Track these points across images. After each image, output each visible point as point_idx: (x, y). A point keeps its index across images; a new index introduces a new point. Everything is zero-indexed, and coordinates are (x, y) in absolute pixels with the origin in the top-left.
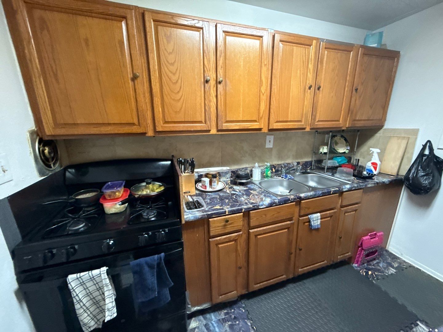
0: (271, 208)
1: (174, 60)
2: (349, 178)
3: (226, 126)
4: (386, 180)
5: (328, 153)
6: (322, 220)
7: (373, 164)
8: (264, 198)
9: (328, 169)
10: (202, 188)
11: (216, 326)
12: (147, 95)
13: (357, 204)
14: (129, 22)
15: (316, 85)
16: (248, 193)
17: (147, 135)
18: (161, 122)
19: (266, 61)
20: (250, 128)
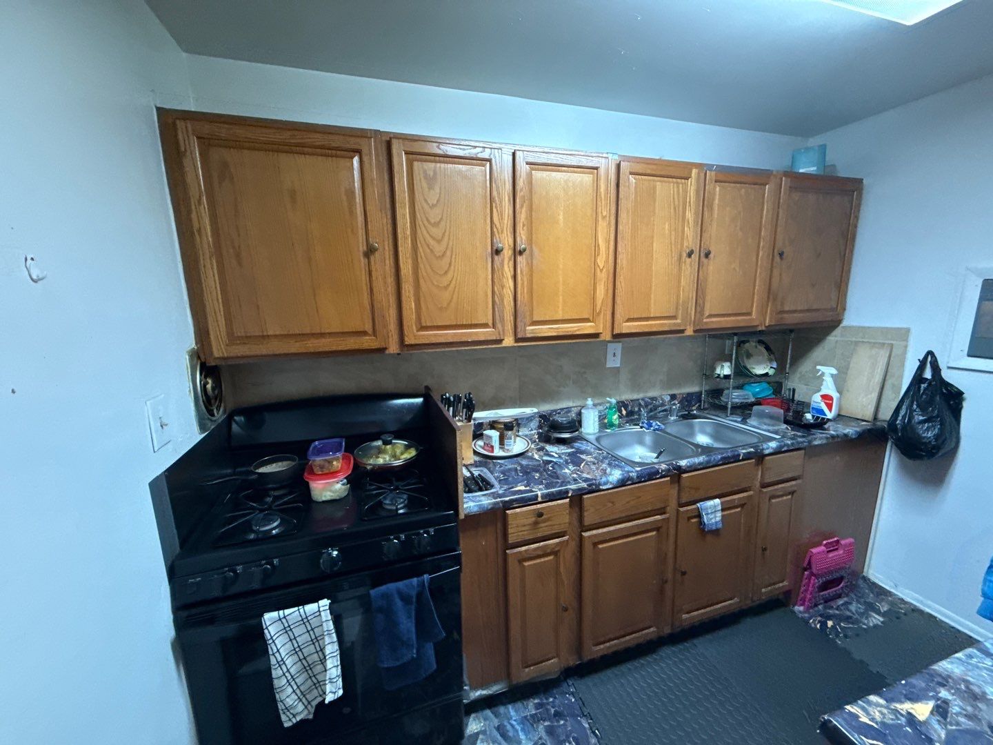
0: (624, 488)
1: (440, 217)
2: (776, 428)
3: (531, 330)
4: (850, 430)
5: (732, 377)
6: (725, 513)
7: (826, 397)
8: (609, 469)
9: (733, 408)
10: (485, 450)
11: (520, 729)
12: (391, 280)
13: (793, 479)
14: (365, 159)
15: (702, 249)
16: (575, 459)
17: (387, 352)
18: (414, 327)
19: (606, 210)
20: (578, 333)
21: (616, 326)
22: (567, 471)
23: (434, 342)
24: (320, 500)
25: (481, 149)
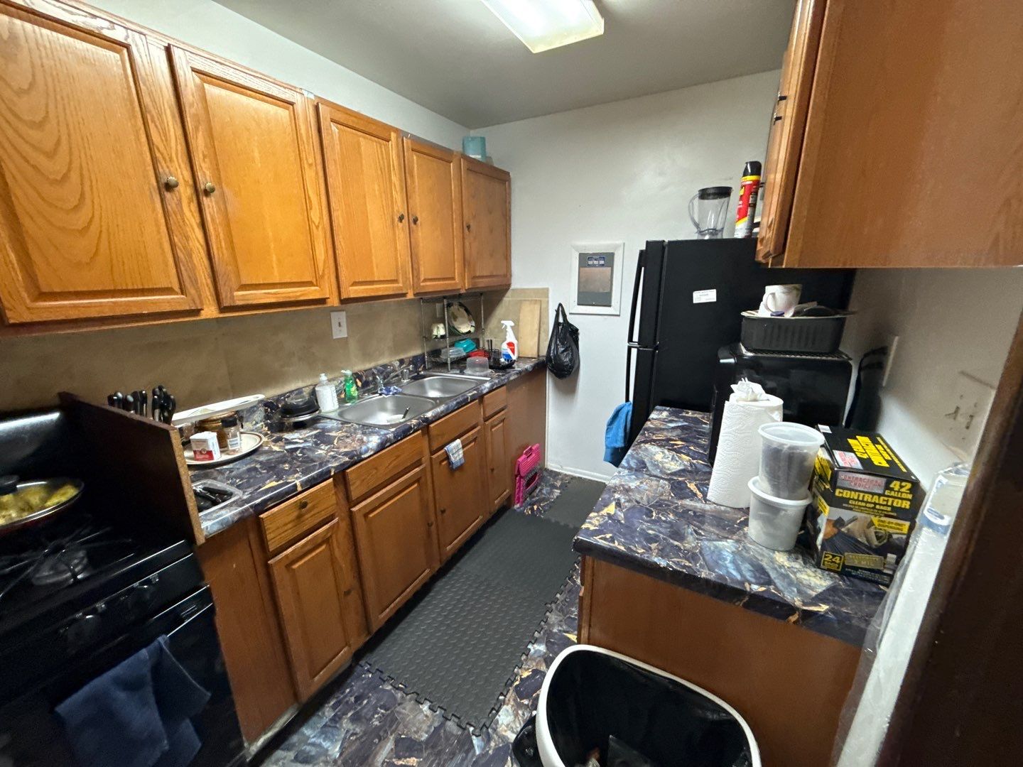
0: (384, 451)
2: (485, 373)
3: (241, 297)
5: (447, 336)
6: (465, 449)
7: (510, 344)
8: (365, 438)
9: (452, 363)
13: (502, 409)
15: (410, 215)
18: (25, 295)
19: (312, 156)
20: (302, 298)
21: (342, 290)
22: (320, 452)
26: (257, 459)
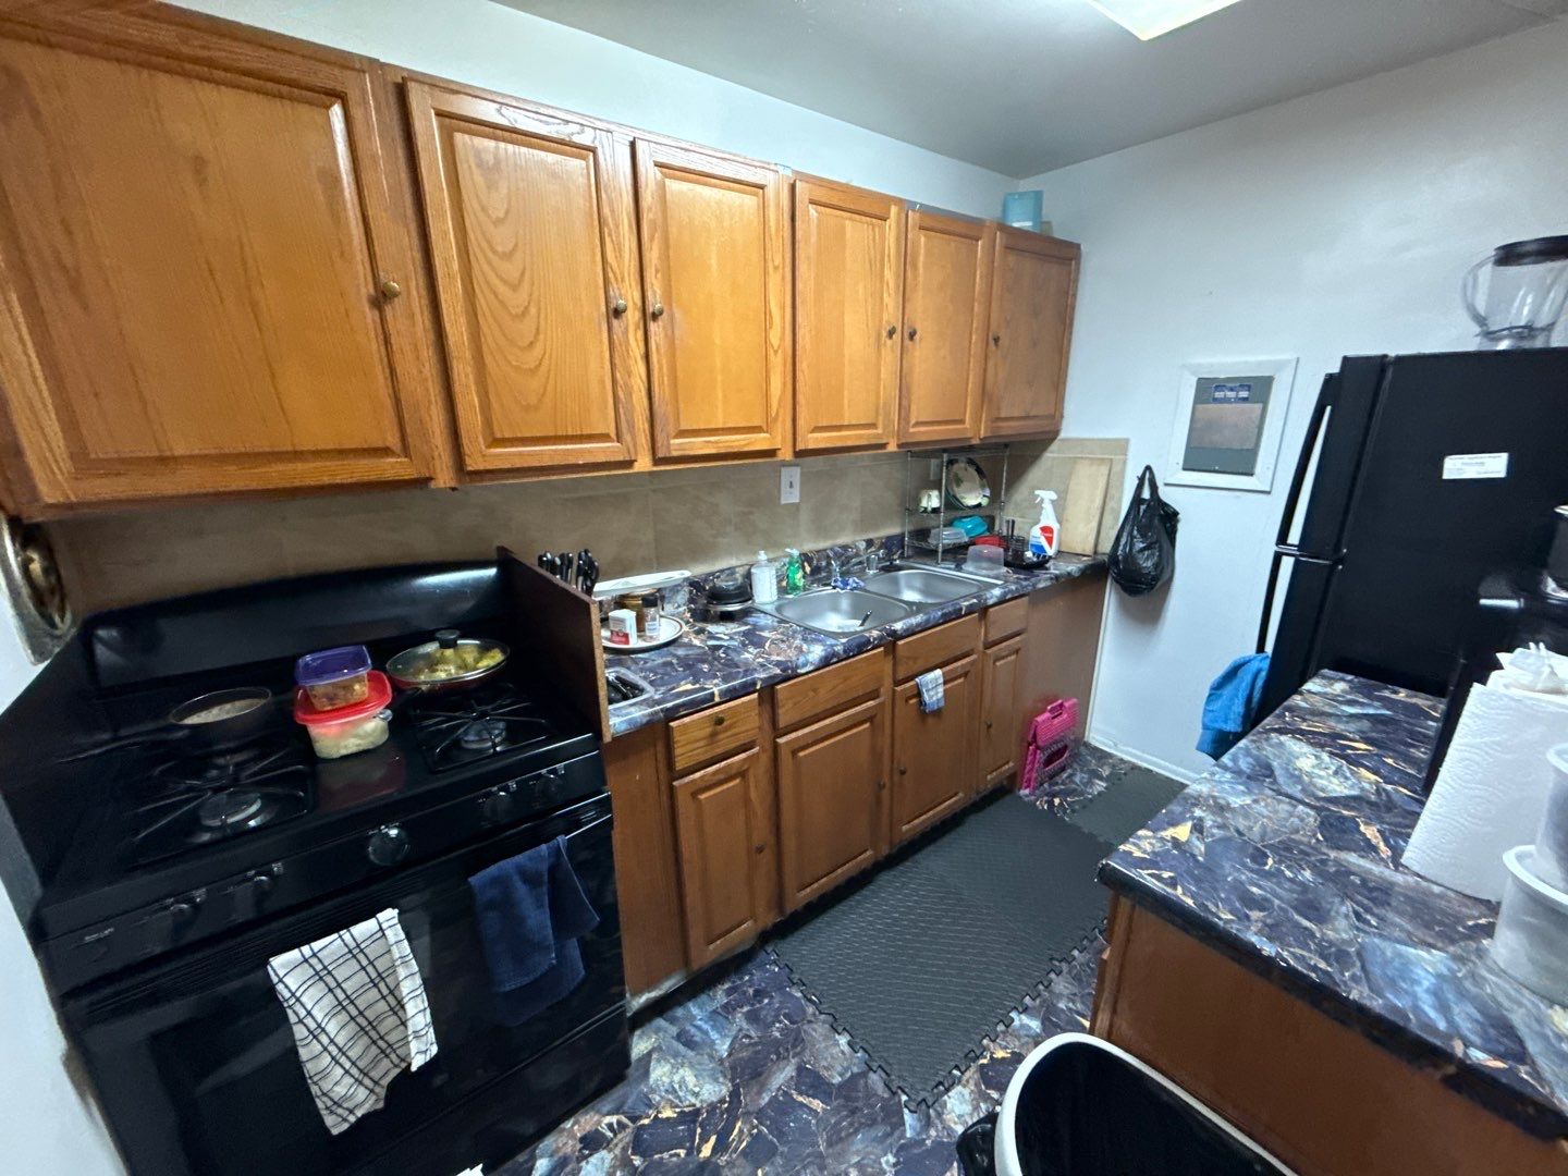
0: (827, 669)
1: (514, 241)
2: (995, 572)
3: (679, 446)
4: (1073, 567)
5: (942, 510)
6: (948, 686)
7: (1046, 530)
8: (805, 647)
9: (944, 552)
12: (428, 354)
13: (1018, 634)
14: (357, 113)
15: (906, 327)
16: (755, 639)
17: (433, 485)
18: (481, 439)
19: (779, 255)
20: (746, 449)
21: (799, 439)
22: (747, 655)
23: (518, 466)
24: (336, 755)
25: (577, 128)
26: (675, 652)
